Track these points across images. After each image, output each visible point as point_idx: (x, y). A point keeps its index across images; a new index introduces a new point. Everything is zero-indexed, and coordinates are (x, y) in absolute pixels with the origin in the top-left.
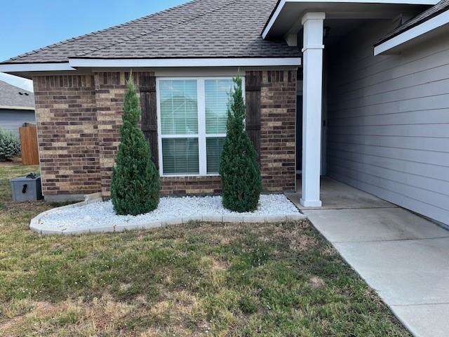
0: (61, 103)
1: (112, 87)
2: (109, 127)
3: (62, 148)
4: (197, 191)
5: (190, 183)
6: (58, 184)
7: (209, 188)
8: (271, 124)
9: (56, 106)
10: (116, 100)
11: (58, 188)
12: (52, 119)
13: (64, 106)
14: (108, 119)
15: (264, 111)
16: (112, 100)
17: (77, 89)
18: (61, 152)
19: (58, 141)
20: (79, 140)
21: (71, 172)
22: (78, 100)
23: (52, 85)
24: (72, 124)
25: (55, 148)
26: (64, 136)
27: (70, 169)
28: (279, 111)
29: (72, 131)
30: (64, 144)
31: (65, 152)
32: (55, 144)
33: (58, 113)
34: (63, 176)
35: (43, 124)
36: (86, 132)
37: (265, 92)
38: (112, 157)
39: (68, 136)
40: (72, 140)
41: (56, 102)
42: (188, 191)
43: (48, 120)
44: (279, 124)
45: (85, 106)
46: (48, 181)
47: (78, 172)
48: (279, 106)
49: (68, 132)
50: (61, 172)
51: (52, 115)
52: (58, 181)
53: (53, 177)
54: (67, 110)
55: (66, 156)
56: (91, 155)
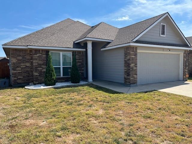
0: (20, 57)
1: (38, 53)
2: (37, 64)
3: (19, 70)
4: (60, 81)
5: (59, 79)
6: (17, 81)
7: (63, 80)
8: (78, 64)
9: (18, 58)
10: (39, 57)
11: (18, 82)
12: (16, 61)
13: (21, 58)
14: (36, 62)
15: (77, 61)
16: (38, 57)
17: (25, 53)
18: (19, 71)
19: (18, 68)
20: (25, 68)
21: (22, 77)
22: (25, 56)
23: (17, 52)
24: (23, 63)
25: (17, 70)
26: (20, 67)
27: (22, 76)
28: (80, 61)
29: (23, 65)
30: (20, 69)
31: (20, 71)
32: (17, 69)
33: (18, 60)
34: (19, 78)
35: (13, 63)
36: (28, 65)
37: (77, 56)
38: (37, 72)
39: (22, 66)
40: (23, 68)
41: (18, 57)
42: (58, 81)
43: (15, 62)
44: (80, 64)
45: (27, 58)
46: (14, 80)
47: (24, 77)
48: (80, 60)
49: (22, 65)
50: (19, 77)
51: (17, 60)
52: (17, 80)
53: (16, 79)
54: (21, 59)
55: (20, 73)
56: (29, 72)
